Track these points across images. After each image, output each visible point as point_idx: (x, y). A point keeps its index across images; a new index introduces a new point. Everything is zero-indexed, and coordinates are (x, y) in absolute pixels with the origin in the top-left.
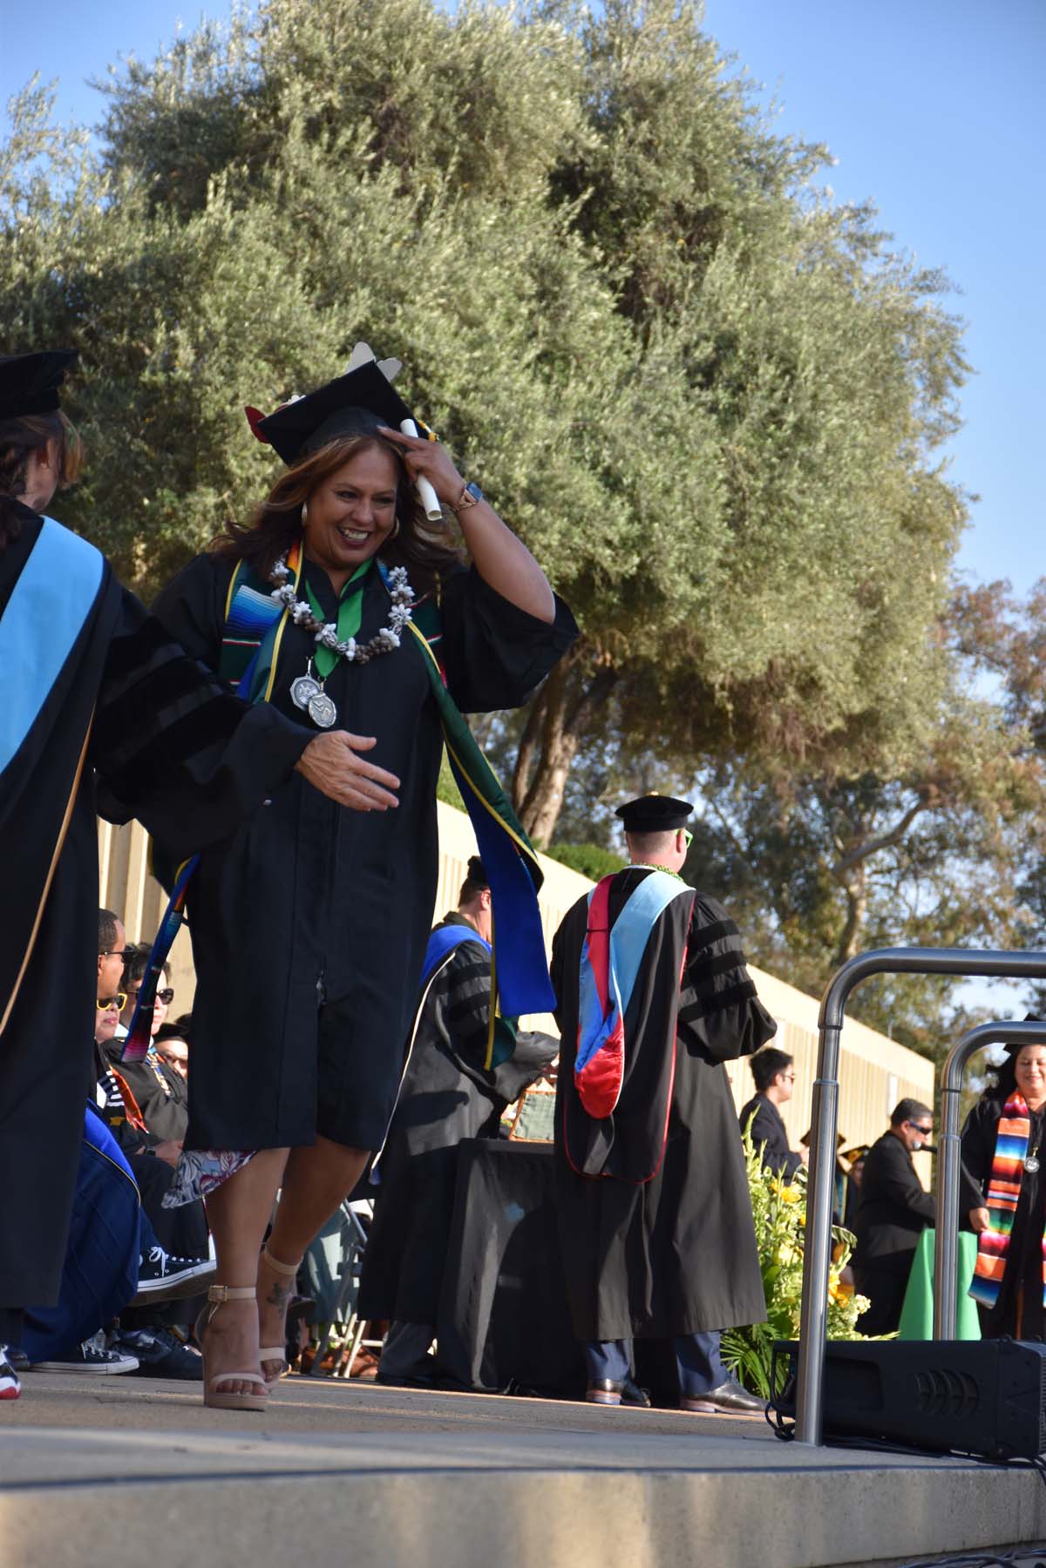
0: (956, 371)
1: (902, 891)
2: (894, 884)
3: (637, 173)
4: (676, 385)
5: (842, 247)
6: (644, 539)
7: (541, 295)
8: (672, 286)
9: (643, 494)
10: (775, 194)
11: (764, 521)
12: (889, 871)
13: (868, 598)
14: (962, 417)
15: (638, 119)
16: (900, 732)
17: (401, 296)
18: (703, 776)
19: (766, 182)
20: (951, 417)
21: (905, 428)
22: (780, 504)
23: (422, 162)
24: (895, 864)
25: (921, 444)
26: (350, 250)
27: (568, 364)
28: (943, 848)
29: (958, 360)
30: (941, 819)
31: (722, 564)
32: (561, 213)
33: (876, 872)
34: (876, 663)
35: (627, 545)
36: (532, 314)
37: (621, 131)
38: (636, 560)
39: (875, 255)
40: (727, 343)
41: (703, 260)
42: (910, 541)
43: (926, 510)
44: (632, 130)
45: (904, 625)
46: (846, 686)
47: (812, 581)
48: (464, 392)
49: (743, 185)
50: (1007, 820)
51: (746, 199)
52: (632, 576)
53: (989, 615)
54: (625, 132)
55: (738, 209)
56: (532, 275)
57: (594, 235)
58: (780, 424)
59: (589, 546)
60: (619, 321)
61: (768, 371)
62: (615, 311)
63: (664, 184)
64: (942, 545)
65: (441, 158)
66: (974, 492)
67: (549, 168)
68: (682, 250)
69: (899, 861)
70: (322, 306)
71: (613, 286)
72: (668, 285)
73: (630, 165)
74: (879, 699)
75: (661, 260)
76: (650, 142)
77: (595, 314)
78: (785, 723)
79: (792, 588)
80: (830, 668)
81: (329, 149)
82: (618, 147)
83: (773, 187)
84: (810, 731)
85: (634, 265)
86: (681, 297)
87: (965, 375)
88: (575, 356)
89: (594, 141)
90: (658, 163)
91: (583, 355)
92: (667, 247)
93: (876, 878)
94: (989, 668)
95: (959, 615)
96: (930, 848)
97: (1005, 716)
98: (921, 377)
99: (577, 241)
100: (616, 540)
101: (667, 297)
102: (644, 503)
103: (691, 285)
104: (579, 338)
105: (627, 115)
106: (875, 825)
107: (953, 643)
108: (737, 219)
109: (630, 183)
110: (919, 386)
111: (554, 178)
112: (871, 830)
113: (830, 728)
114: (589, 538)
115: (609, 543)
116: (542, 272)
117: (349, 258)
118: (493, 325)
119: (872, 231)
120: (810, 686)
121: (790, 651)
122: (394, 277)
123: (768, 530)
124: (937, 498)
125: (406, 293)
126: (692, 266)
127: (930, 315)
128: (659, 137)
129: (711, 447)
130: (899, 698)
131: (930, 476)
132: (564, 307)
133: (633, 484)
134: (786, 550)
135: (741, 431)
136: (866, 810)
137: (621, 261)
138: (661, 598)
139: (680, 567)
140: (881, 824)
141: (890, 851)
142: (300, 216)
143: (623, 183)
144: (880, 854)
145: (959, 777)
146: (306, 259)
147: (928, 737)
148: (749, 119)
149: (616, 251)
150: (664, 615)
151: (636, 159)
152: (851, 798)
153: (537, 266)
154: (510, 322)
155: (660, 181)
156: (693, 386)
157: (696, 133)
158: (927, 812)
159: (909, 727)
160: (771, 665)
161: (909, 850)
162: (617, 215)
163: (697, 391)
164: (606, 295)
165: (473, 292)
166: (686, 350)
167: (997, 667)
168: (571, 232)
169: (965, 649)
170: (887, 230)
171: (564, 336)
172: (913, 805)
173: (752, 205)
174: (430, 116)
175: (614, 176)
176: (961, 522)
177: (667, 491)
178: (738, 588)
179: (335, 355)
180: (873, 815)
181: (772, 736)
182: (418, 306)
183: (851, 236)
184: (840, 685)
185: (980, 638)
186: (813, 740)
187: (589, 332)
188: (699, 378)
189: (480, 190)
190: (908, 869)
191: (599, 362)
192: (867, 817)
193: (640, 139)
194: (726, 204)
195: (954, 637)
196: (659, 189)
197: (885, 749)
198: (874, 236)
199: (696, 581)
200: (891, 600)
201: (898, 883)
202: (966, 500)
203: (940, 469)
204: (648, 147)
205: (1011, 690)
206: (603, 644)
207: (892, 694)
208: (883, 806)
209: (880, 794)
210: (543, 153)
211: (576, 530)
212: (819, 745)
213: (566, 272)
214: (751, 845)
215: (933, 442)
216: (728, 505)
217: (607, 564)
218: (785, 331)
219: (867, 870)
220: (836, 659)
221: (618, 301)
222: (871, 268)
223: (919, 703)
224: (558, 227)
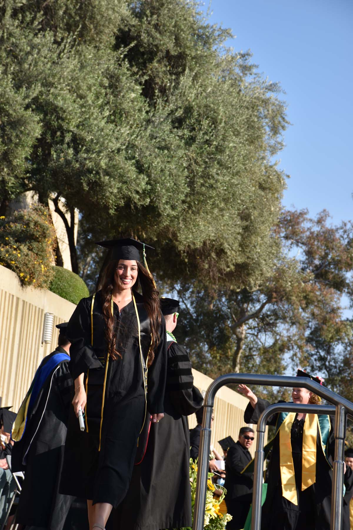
0: (283, 123)
1: (259, 336)
2: (256, 334)
3: (152, 37)
4: (167, 127)
5: (237, 70)
6: (153, 190)
7: (110, 87)
8: (165, 85)
9: (153, 171)
10: (209, 49)
11: (202, 185)
12: (255, 328)
13: (245, 216)
14: (284, 144)
15: (152, 14)
16: (257, 272)
17: (51, 85)
18: (178, 287)
19: (205, 43)
20: (280, 143)
21: (261, 147)
22: (209, 178)
23: (61, 28)
24: (256, 325)
25: (268, 153)
26: (30, 65)
27: (121, 116)
28: (276, 320)
29: (283, 119)
30: (276, 307)
31: (184, 202)
32: (120, 52)
33: (249, 329)
34: (248, 243)
35: (144, 194)
36: (106, 94)
37: (145, 19)
38: (148, 200)
39: (251, 74)
40: (188, 110)
41: (178, 74)
42: (263, 193)
43: (270, 181)
44: (149, 19)
45: (259, 228)
46: (236, 253)
47: (221, 210)
48: (78, 127)
49: (195, 45)
50: (302, 308)
51: (197, 50)
52: (147, 206)
53: (298, 223)
54: (147, 19)
55: (193, 54)
56: (107, 78)
57: (134, 63)
58: (210, 145)
59: (129, 193)
60: (143, 98)
61: (205, 123)
62: (141, 94)
63: (162, 42)
64: (276, 195)
65: (69, 28)
66: (288, 174)
67: (114, 33)
68: (170, 70)
69: (258, 324)
70: (17, 87)
71: (140, 84)
72: (164, 85)
73: (149, 34)
74: (248, 258)
75: (161, 75)
76: (157, 24)
77: (133, 95)
78: (210, 267)
79: (212, 213)
80: (229, 245)
81: (22, 22)
82: (144, 26)
83: (208, 45)
84: (220, 271)
85: (149, 75)
86: (169, 89)
87: (286, 125)
88: (125, 113)
89: (134, 22)
90: (160, 33)
91: (128, 112)
92: (164, 69)
93: (250, 331)
94: (297, 245)
95: (286, 223)
96: (271, 319)
97: (302, 266)
98: (269, 126)
99: (127, 64)
100: (141, 192)
101: (163, 90)
102: (153, 175)
103: (173, 84)
104: (126, 105)
105: (148, 12)
106: (249, 309)
107: (282, 235)
108: (193, 58)
109: (148, 40)
110: (268, 129)
111: (117, 38)
112: (247, 311)
113: (228, 269)
114: (129, 190)
115: (137, 192)
116: (112, 77)
117: (29, 68)
118: (90, 98)
119: (249, 64)
120: (221, 252)
121: (211, 238)
122: (49, 77)
123: (204, 189)
124: (274, 175)
125: (54, 84)
126: (174, 77)
127: (273, 100)
128: (161, 22)
129: (181, 153)
130: (257, 258)
131: (271, 167)
132: (120, 92)
133: (149, 167)
134: (211, 198)
135: (193, 147)
136: (246, 302)
137: (143, 74)
138: (159, 215)
139: (167, 203)
140: (251, 308)
141: (254, 320)
142: (9, 49)
143: (146, 41)
144: (251, 321)
145: (284, 290)
146: (12, 68)
147: (270, 274)
148: (198, 17)
149: (142, 70)
150: (160, 222)
151: (151, 31)
152: (239, 297)
153: (109, 74)
154: (97, 98)
155: (161, 41)
156: (174, 128)
157: (176, 22)
158: (270, 304)
159: (261, 270)
160: (205, 243)
161: (263, 319)
162: (143, 54)
163: (175, 130)
164: (138, 87)
165: (81, 84)
166: (172, 112)
167: (300, 245)
168: (124, 60)
169: (287, 238)
170: (256, 64)
171: (120, 104)
172: (264, 301)
173: (199, 52)
174: (64, 9)
175: (142, 37)
176: (283, 186)
177: (162, 171)
178: (190, 212)
179: (23, 109)
180: (248, 305)
181: (205, 272)
182: (59, 89)
183: (241, 66)
184: (233, 252)
185: (294, 233)
186: (222, 274)
187: (130, 103)
188: (177, 125)
189: (85, 42)
190: (262, 327)
191: (135, 115)
192: (245, 305)
193: (153, 22)
194: (188, 52)
195: (283, 232)
196: (160, 44)
197: (251, 279)
198: (250, 66)
199: (173, 208)
200: (255, 218)
201: (258, 333)
202: (285, 177)
203: (275, 164)
204: (156, 26)
205: (306, 255)
206: (134, 233)
207: (255, 256)
208: (252, 301)
209: (251, 296)
210: (111, 26)
211: (124, 187)
212: (224, 277)
213: (121, 77)
214: (198, 316)
215: (273, 153)
216: (187, 177)
217: (136, 201)
218: (212, 105)
219: (245, 327)
220: (231, 241)
221: (143, 89)
222: (248, 79)
223: (265, 260)
224: (118, 59)
